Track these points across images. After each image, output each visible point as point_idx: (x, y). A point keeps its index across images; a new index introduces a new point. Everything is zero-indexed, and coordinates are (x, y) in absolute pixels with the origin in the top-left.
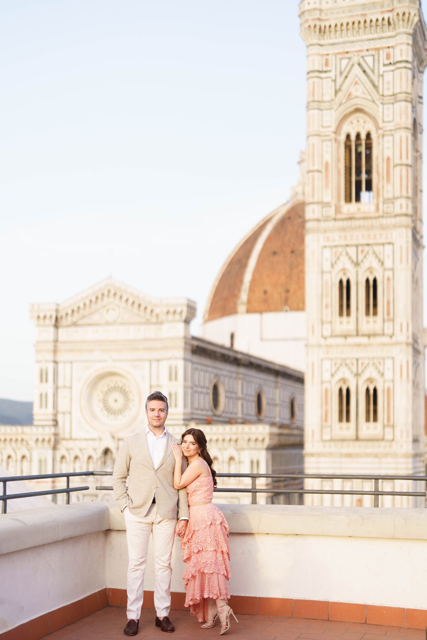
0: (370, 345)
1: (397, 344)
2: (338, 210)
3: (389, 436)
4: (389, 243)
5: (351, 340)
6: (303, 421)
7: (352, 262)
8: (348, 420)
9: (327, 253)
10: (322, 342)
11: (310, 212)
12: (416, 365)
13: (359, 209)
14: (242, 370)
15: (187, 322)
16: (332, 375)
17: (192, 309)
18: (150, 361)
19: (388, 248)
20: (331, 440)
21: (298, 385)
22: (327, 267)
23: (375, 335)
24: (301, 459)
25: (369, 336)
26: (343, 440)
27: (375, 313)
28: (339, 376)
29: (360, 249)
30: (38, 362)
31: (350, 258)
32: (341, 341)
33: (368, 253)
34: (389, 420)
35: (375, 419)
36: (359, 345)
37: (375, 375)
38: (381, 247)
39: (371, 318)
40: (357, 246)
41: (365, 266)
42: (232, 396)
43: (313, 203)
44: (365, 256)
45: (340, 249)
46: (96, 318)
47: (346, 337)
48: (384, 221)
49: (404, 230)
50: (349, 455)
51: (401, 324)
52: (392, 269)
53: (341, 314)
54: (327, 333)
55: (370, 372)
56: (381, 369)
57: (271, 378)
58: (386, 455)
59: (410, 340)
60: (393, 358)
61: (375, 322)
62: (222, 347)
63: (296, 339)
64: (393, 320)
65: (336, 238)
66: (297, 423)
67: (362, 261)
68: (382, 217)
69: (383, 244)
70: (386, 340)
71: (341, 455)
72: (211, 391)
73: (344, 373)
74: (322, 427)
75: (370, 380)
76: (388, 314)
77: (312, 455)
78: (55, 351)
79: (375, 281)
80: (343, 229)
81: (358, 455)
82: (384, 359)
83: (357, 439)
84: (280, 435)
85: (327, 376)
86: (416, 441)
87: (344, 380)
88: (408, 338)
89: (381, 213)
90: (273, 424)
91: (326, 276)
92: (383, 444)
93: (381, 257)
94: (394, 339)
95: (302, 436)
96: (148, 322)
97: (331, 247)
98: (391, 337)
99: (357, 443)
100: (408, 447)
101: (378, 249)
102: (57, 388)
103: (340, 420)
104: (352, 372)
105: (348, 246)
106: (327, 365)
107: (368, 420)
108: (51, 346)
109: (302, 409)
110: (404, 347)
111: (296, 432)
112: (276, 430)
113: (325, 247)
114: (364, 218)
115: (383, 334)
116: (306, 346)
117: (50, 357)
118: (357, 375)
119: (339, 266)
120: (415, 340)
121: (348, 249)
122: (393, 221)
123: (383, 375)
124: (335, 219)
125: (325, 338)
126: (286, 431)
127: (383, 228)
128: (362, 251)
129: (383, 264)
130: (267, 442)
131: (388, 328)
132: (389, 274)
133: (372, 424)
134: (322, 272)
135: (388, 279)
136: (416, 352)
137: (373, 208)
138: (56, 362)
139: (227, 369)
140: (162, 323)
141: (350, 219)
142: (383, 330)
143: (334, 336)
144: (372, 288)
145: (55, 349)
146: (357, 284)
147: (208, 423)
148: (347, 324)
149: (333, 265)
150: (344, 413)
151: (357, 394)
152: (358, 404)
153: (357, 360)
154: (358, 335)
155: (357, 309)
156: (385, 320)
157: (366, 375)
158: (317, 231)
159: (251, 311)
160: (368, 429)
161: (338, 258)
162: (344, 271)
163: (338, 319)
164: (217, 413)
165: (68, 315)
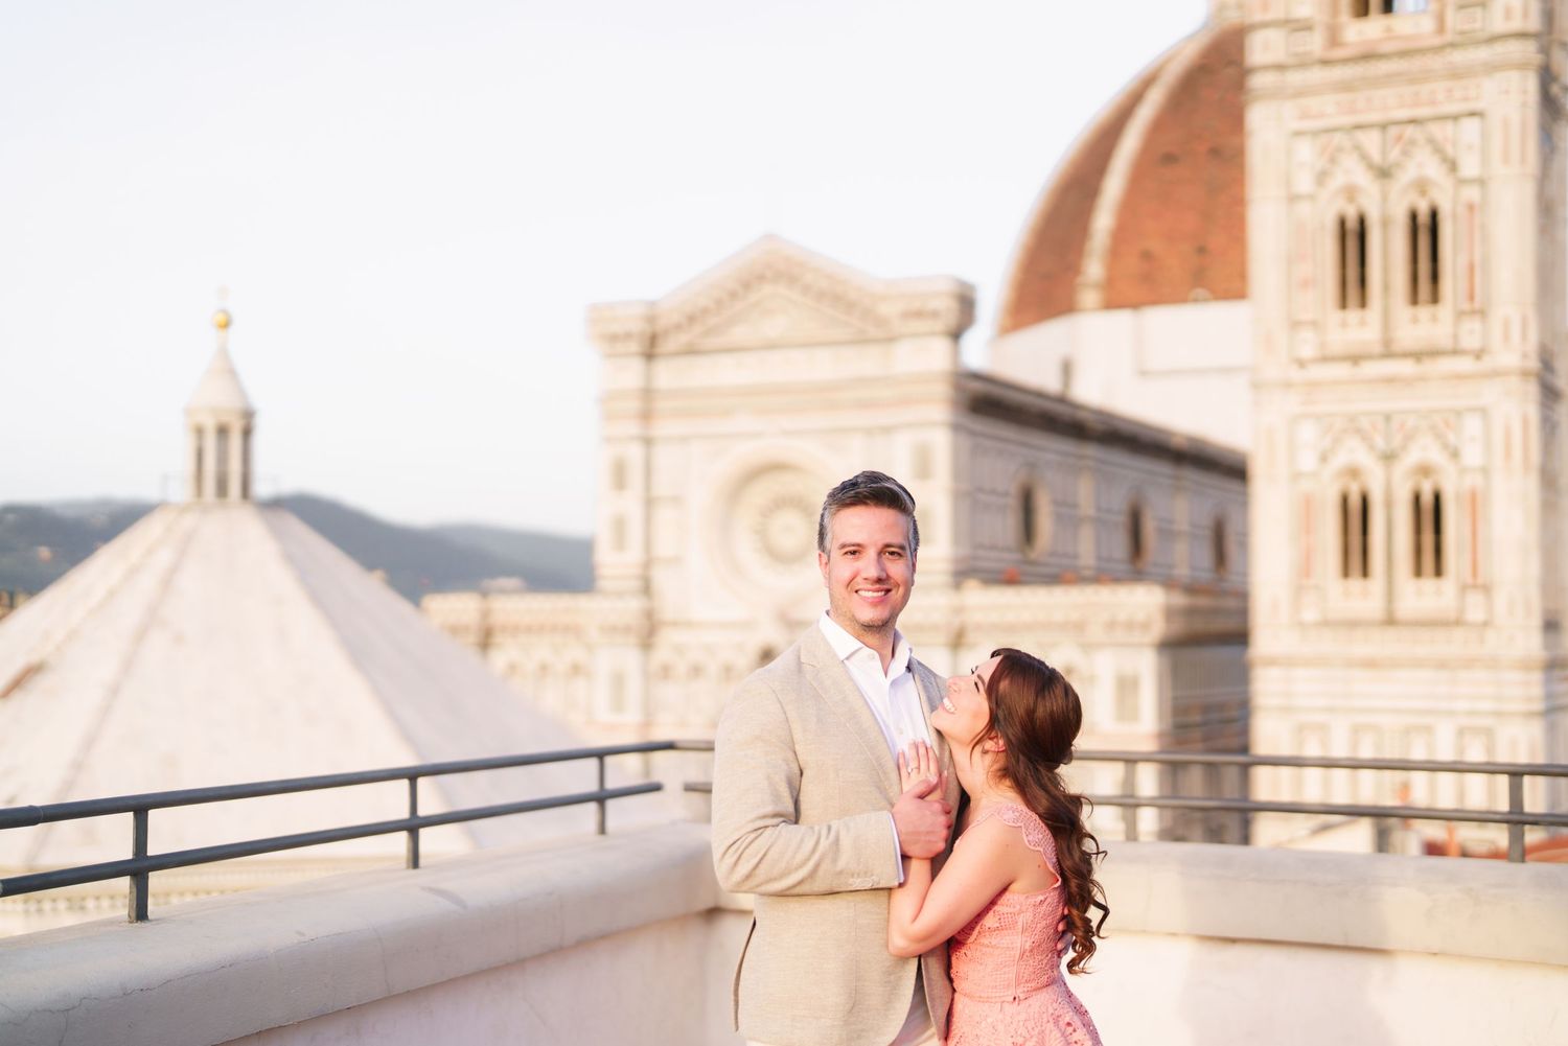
0: (1422, 379)
1: (1495, 374)
2: (1334, 39)
3: (1476, 612)
4: (1472, 114)
5: (1371, 369)
6: (1245, 574)
7: (1371, 166)
8: (1365, 573)
9: (1306, 151)
10: (1296, 374)
11: (1262, 49)
12: (1549, 427)
13: (1389, 29)
14: (1091, 451)
15: (956, 335)
16: (1324, 458)
17: (966, 304)
18: (869, 432)
19: (1471, 127)
20: (1326, 623)
21: (1232, 485)
22: (1304, 183)
23: (1434, 353)
24: (1242, 674)
25: (1418, 356)
26: (1353, 624)
27: (1435, 298)
28: (1340, 460)
29: (1393, 131)
30: (609, 440)
31: (1364, 157)
32: (1342, 371)
33: (1413, 142)
34: (1475, 573)
35: (1438, 571)
36: (1390, 380)
37: (1435, 455)
38: (1449, 127)
39: (1424, 311)
40: (1383, 127)
41: (1407, 175)
42: (1068, 518)
43: (1265, 25)
44: (1405, 153)
45: (1338, 138)
46: (739, 334)
47: (1355, 359)
48: (1459, 57)
49: (1514, 76)
50: (1370, 664)
51: (1506, 324)
52: (1481, 182)
53: (1343, 304)
54: (1307, 351)
55: (1424, 451)
56: (1451, 438)
57: (1163, 469)
58: (1469, 663)
59: (1534, 364)
60: (1485, 414)
61: (1434, 319)
62: (1040, 394)
63: (1227, 371)
64: (1482, 313)
65: (1330, 109)
66: (1232, 580)
67: (1398, 165)
68: (1453, 45)
69: (1455, 118)
70: (1464, 364)
71: (1351, 663)
72: (1013, 502)
73: (1356, 453)
74: (1299, 591)
75: (1425, 470)
76: (1471, 297)
77: (1272, 662)
78: (646, 416)
79: (1434, 215)
80: (1346, 87)
81: (1394, 664)
82: (1459, 413)
83: (1390, 621)
84: (1190, 612)
85: (1307, 461)
86: (1551, 626)
87: (1354, 472)
88: (1525, 356)
89: (1449, 37)
90: (1169, 583)
91: (1304, 209)
92: (1458, 634)
93: (1450, 150)
94: (1487, 363)
95: (1243, 613)
96: (862, 341)
97: (1315, 133)
98: (1478, 355)
99: (1391, 634)
100: (1531, 643)
101: (1437, 130)
102: (649, 503)
103: (1346, 573)
104: (1372, 447)
105: (1359, 127)
106: (1308, 433)
107: (1418, 572)
108: (634, 405)
109: (1244, 545)
110: (1514, 382)
111: (1231, 603)
112: (1180, 600)
113: (1298, 134)
114: (1403, 54)
115: (1456, 352)
116: (1256, 386)
117: (633, 428)
118: (1389, 458)
119: (1338, 180)
120: (1547, 363)
121: (1362, 136)
122: (1483, 54)
123: (1455, 454)
124: (1325, 62)
125: (1302, 364)
126: (1203, 601)
127: (1456, 74)
128: (1399, 138)
129: (1453, 166)
130: (1158, 629)
131: (1471, 334)
132: (1472, 193)
133: (1428, 583)
134: (1293, 198)
135: (1471, 207)
136: (1550, 394)
137: (1427, 25)
138: (648, 442)
139: (1052, 449)
140: (891, 340)
141: (1368, 57)
142: (1456, 337)
143: (1326, 359)
144: (1426, 232)
145: (648, 405)
146: (1386, 223)
147: (1011, 580)
148: (1360, 328)
149: (1322, 177)
150: (1356, 554)
151: (1389, 504)
152: (1392, 532)
153: (1388, 418)
154: (1388, 353)
155: (1386, 287)
156: (1460, 315)
157: (1412, 457)
158: (1277, 94)
159: (1112, 303)
160: (1420, 597)
161: (1333, 160)
162: (1351, 192)
163: (1334, 315)
164: (1033, 555)
165: (678, 327)
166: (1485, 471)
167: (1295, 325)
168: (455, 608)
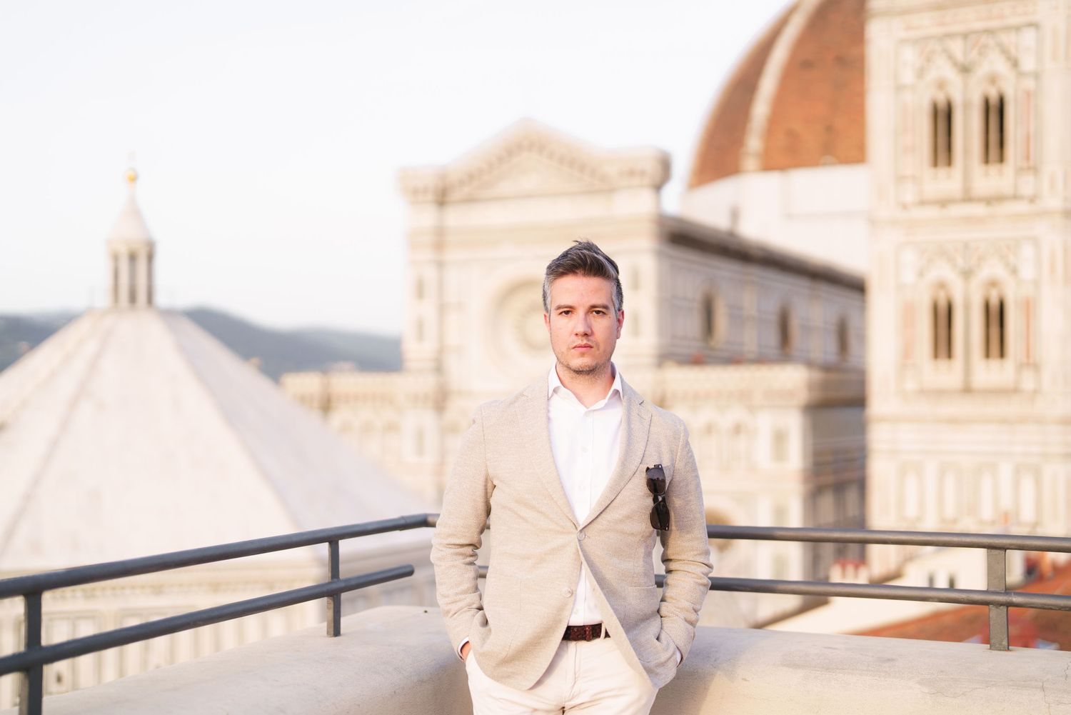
0: (991, 218)
1: (1044, 213)
3: (1028, 383)
4: (1030, 25)
5: (955, 210)
6: (862, 357)
7: (955, 64)
8: (949, 355)
9: (909, 53)
10: (901, 215)
14: (755, 272)
15: (658, 187)
16: (921, 274)
17: (665, 166)
19: (1028, 34)
20: (923, 392)
21: (855, 296)
22: (908, 77)
23: (1001, 199)
24: (861, 428)
25: (989, 200)
26: (939, 394)
27: (1001, 159)
28: (932, 276)
29: (971, 40)
30: (414, 264)
31: (951, 57)
32: (933, 212)
33: (986, 46)
34: (1028, 356)
35: (1002, 354)
36: (968, 220)
37: (1000, 273)
38: (1013, 34)
39: (993, 169)
40: (965, 36)
41: (982, 70)
42: (737, 317)
44: (981, 54)
45: (932, 43)
46: (504, 187)
47: (943, 203)
50: (953, 421)
51: (1053, 178)
52: (1035, 74)
53: (935, 163)
54: (909, 198)
55: (993, 269)
56: (1012, 259)
57: (803, 283)
58: (1024, 420)
60: (1036, 242)
61: (1001, 174)
62: (717, 230)
63: (849, 214)
64: (1035, 170)
65: (927, 24)
66: (853, 361)
67: (976, 63)
69: (1017, 28)
70: (1021, 207)
71: (939, 421)
72: (698, 307)
73: (945, 272)
74: (903, 368)
75: (993, 284)
76: (1028, 158)
77: (883, 419)
78: (439, 245)
79: (1001, 100)
80: (939, 6)
81: (970, 421)
82: (1018, 241)
83: (967, 390)
84: (825, 385)
85: (909, 277)
87: (942, 285)
88: (1064, 201)
90: (810, 364)
91: (907, 96)
92: (1016, 398)
93: (1013, 52)
94: (1038, 206)
95: (862, 384)
97: (915, 42)
98: (1032, 200)
99: (968, 399)
100: (1068, 405)
101: (1006, 39)
102: (442, 307)
103: (936, 355)
104: (954, 266)
105: (948, 36)
106: (909, 257)
107: (987, 355)
109: (862, 338)
110: (1058, 219)
111: (852, 377)
112: (817, 375)
113: (903, 42)
115: (1016, 197)
116: (873, 222)
117: (431, 254)
118: (967, 274)
119: (932, 75)
121: (948, 42)
123: (1014, 271)
125: (905, 207)
126: (834, 377)
128: (976, 44)
129: (1016, 64)
130: (803, 397)
131: (1027, 185)
132: (1028, 83)
133: (995, 363)
134: (899, 88)
135: (1028, 94)
138: (440, 264)
139: (726, 270)
140: (612, 191)
142: (1016, 188)
143: (923, 203)
144: (995, 112)
145: (440, 240)
146: (967, 105)
147: (697, 361)
148: (947, 182)
149: (921, 73)
150: (943, 342)
151: (967, 307)
152: (969, 328)
153: (966, 246)
154: (968, 198)
155: (967, 152)
156: (1019, 171)
157: (985, 273)
158: (889, 13)
159: (769, 165)
160: (989, 373)
161: (929, 60)
162: (941, 85)
163: (928, 172)
164: (713, 343)
165: (462, 183)
166: (1037, 284)
167: (900, 179)
168: (306, 383)
